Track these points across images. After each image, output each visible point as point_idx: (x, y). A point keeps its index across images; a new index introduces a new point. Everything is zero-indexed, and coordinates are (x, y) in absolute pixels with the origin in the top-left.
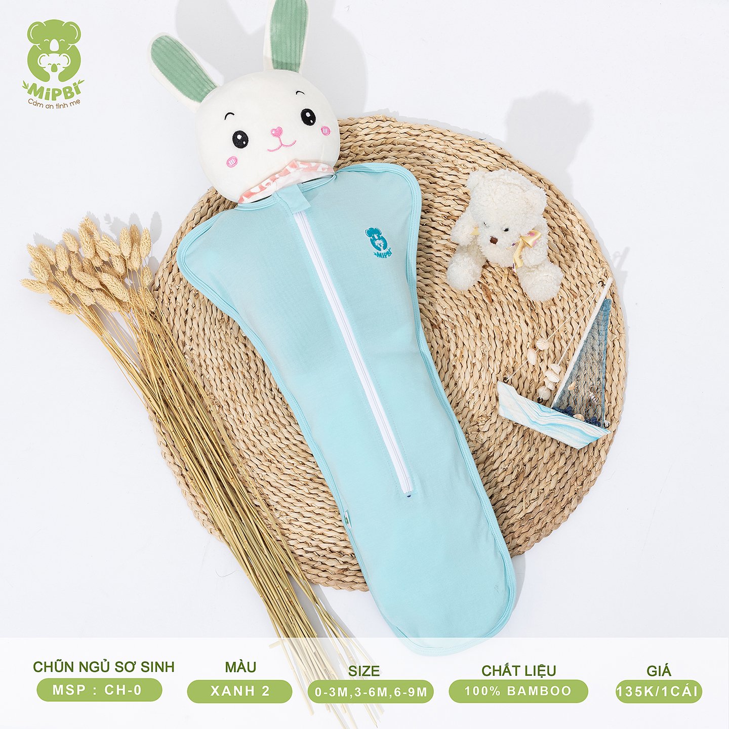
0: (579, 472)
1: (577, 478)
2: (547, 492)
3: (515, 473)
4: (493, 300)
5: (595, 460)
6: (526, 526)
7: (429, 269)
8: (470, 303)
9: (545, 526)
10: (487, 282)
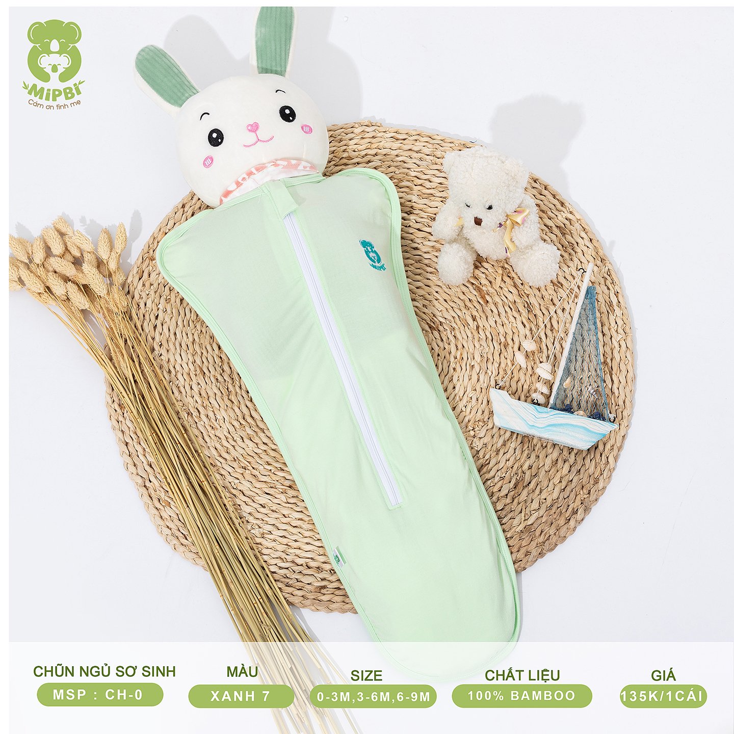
0: (585, 480)
1: (583, 487)
2: (549, 502)
3: (513, 481)
4: (487, 301)
5: (603, 466)
6: (526, 539)
7: (419, 271)
8: (465, 305)
9: (548, 539)
10: (481, 284)
